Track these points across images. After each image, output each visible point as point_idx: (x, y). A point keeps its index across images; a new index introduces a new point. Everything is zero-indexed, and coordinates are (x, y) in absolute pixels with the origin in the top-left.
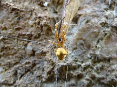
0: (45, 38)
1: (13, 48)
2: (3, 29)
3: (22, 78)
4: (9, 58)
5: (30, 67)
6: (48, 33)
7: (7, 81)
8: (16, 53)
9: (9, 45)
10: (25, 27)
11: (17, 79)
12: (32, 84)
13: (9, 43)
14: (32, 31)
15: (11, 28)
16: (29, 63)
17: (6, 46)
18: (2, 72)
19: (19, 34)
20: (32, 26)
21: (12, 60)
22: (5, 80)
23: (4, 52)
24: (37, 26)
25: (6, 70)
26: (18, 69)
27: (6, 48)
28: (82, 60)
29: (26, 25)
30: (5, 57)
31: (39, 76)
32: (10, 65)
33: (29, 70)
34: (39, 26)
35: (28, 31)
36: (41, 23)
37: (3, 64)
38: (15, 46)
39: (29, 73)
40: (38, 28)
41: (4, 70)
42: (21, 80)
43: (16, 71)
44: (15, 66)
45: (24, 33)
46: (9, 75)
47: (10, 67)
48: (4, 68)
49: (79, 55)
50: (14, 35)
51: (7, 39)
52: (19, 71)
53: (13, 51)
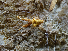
0: (38, 14)
1: (13, 21)
2: (6, 6)
3: (20, 44)
4: (10, 29)
5: (26, 35)
6: (40, 10)
7: (9, 46)
8: (15, 25)
9: (10, 19)
10: (23, 4)
11: (16, 45)
13: (10, 17)
14: (29, 8)
17: (8, 19)
18: (4, 39)
19: (18, 10)
20: (29, 4)
21: (13, 30)
23: (6, 24)
24: (32, 4)
25: (7, 38)
26: (17, 37)
27: (8, 21)
28: (65, 31)
29: (24, 4)
30: (7, 28)
31: (33, 43)
32: (10, 34)
34: (34, 4)
35: (25, 8)
37: (5, 33)
38: (15, 20)
39: (25, 40)
40: (33, 5)
41: (6, 37)
43: (16, 39)
44: (14, 35)
45: (22, 9)
48: (6, 36)
49: (63, 27)
50: (14, 10)
53: (13, 24)
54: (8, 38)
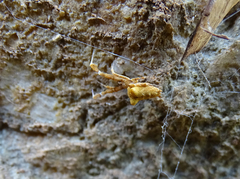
1: (81, 64)
3: (97, 125)
4: (71, 84)
5: (114, 106)
6: (163, 42)
7: (67, 127)
8: (86, 75)
9: (74, 57)
10: (111, 19)
11: (86, 126)
12: (115, 138)
13: (73, 53)
14: (127, 33)
15: (78, 18)
16: (113, 99)
17: (66, 57)
18: (56, 109)
19: (97, 34)
20: (129, 21)
21: (78, 88)
22: (64, 125)
23: (62, 69)
25: (64, 106)
26: (90, 107)
27: (66, 62)
28: (224, 110)
29: (115, 17)
30: (64, 80)
31: (131, 128)
32: (72, 98)
33: (111, 113)
35: (117, 31)
36: (150, 18)
37: (58, 93)
38: (86, 60)
39: (110, 118)
41: (61, 105)
42: (94, 129)
43: (86, 112)
44: (83, 101)
45: (107, 35)
46: (72, 117)
47: (72, 101)
48: (60, 102)
49: (221, 99)
50: (84, 34)
51: (69, 42)
52: (90, 112)
53: (81, 71)
54: (67, 108)
